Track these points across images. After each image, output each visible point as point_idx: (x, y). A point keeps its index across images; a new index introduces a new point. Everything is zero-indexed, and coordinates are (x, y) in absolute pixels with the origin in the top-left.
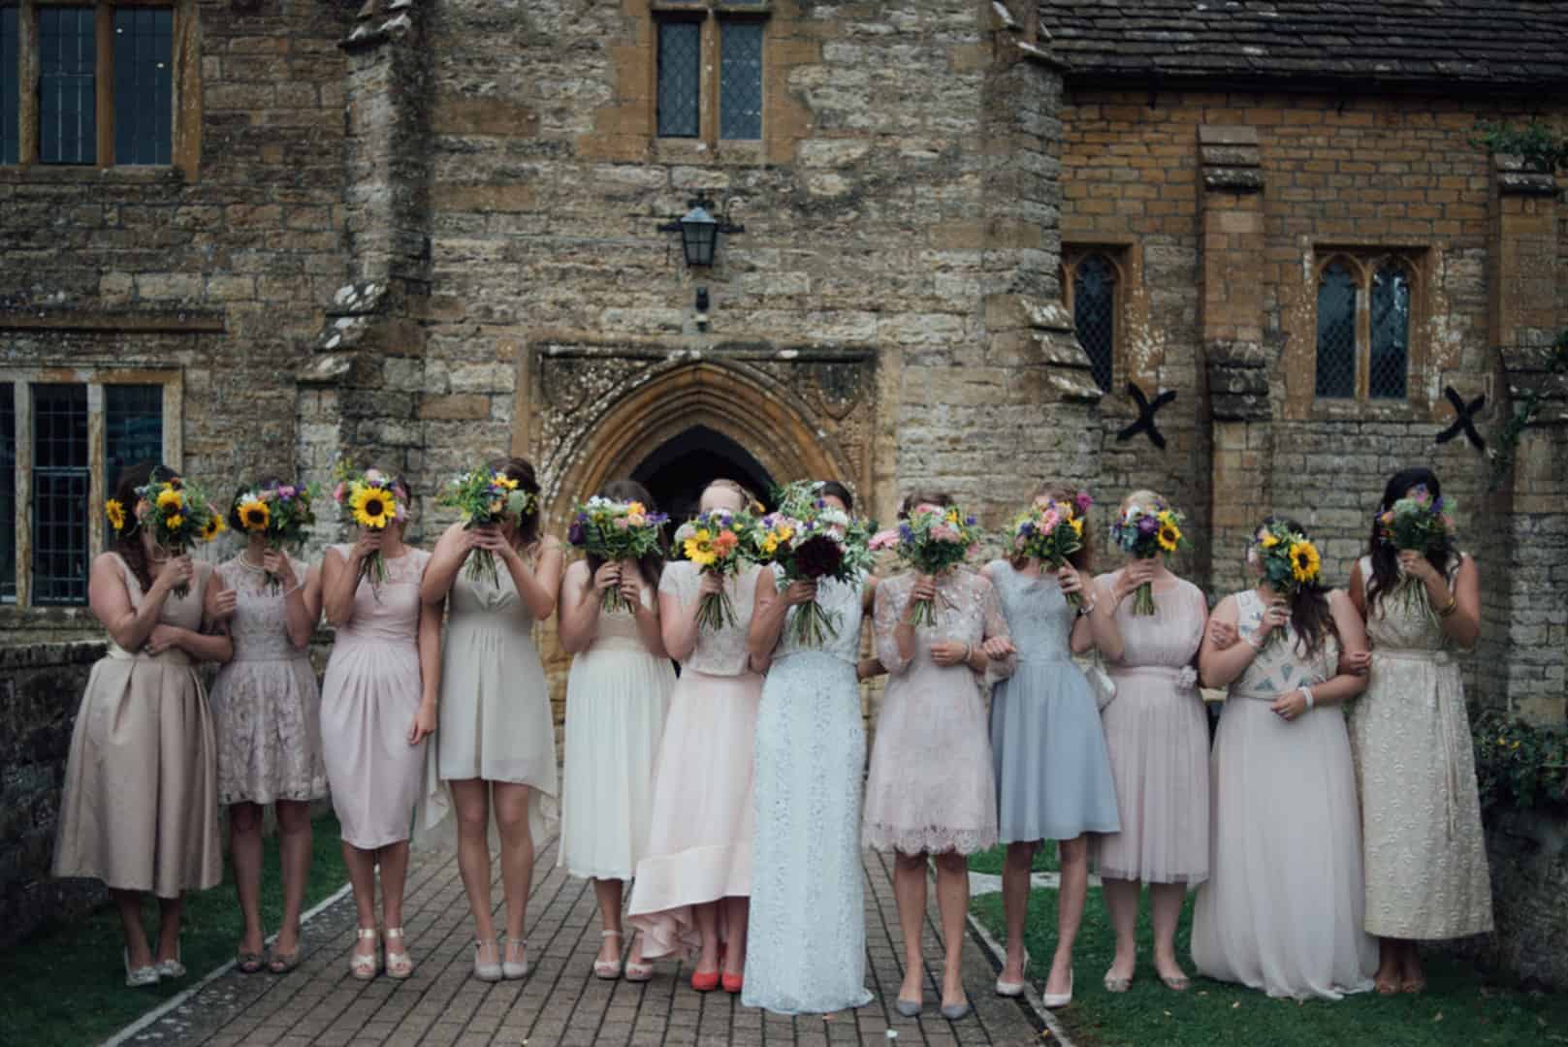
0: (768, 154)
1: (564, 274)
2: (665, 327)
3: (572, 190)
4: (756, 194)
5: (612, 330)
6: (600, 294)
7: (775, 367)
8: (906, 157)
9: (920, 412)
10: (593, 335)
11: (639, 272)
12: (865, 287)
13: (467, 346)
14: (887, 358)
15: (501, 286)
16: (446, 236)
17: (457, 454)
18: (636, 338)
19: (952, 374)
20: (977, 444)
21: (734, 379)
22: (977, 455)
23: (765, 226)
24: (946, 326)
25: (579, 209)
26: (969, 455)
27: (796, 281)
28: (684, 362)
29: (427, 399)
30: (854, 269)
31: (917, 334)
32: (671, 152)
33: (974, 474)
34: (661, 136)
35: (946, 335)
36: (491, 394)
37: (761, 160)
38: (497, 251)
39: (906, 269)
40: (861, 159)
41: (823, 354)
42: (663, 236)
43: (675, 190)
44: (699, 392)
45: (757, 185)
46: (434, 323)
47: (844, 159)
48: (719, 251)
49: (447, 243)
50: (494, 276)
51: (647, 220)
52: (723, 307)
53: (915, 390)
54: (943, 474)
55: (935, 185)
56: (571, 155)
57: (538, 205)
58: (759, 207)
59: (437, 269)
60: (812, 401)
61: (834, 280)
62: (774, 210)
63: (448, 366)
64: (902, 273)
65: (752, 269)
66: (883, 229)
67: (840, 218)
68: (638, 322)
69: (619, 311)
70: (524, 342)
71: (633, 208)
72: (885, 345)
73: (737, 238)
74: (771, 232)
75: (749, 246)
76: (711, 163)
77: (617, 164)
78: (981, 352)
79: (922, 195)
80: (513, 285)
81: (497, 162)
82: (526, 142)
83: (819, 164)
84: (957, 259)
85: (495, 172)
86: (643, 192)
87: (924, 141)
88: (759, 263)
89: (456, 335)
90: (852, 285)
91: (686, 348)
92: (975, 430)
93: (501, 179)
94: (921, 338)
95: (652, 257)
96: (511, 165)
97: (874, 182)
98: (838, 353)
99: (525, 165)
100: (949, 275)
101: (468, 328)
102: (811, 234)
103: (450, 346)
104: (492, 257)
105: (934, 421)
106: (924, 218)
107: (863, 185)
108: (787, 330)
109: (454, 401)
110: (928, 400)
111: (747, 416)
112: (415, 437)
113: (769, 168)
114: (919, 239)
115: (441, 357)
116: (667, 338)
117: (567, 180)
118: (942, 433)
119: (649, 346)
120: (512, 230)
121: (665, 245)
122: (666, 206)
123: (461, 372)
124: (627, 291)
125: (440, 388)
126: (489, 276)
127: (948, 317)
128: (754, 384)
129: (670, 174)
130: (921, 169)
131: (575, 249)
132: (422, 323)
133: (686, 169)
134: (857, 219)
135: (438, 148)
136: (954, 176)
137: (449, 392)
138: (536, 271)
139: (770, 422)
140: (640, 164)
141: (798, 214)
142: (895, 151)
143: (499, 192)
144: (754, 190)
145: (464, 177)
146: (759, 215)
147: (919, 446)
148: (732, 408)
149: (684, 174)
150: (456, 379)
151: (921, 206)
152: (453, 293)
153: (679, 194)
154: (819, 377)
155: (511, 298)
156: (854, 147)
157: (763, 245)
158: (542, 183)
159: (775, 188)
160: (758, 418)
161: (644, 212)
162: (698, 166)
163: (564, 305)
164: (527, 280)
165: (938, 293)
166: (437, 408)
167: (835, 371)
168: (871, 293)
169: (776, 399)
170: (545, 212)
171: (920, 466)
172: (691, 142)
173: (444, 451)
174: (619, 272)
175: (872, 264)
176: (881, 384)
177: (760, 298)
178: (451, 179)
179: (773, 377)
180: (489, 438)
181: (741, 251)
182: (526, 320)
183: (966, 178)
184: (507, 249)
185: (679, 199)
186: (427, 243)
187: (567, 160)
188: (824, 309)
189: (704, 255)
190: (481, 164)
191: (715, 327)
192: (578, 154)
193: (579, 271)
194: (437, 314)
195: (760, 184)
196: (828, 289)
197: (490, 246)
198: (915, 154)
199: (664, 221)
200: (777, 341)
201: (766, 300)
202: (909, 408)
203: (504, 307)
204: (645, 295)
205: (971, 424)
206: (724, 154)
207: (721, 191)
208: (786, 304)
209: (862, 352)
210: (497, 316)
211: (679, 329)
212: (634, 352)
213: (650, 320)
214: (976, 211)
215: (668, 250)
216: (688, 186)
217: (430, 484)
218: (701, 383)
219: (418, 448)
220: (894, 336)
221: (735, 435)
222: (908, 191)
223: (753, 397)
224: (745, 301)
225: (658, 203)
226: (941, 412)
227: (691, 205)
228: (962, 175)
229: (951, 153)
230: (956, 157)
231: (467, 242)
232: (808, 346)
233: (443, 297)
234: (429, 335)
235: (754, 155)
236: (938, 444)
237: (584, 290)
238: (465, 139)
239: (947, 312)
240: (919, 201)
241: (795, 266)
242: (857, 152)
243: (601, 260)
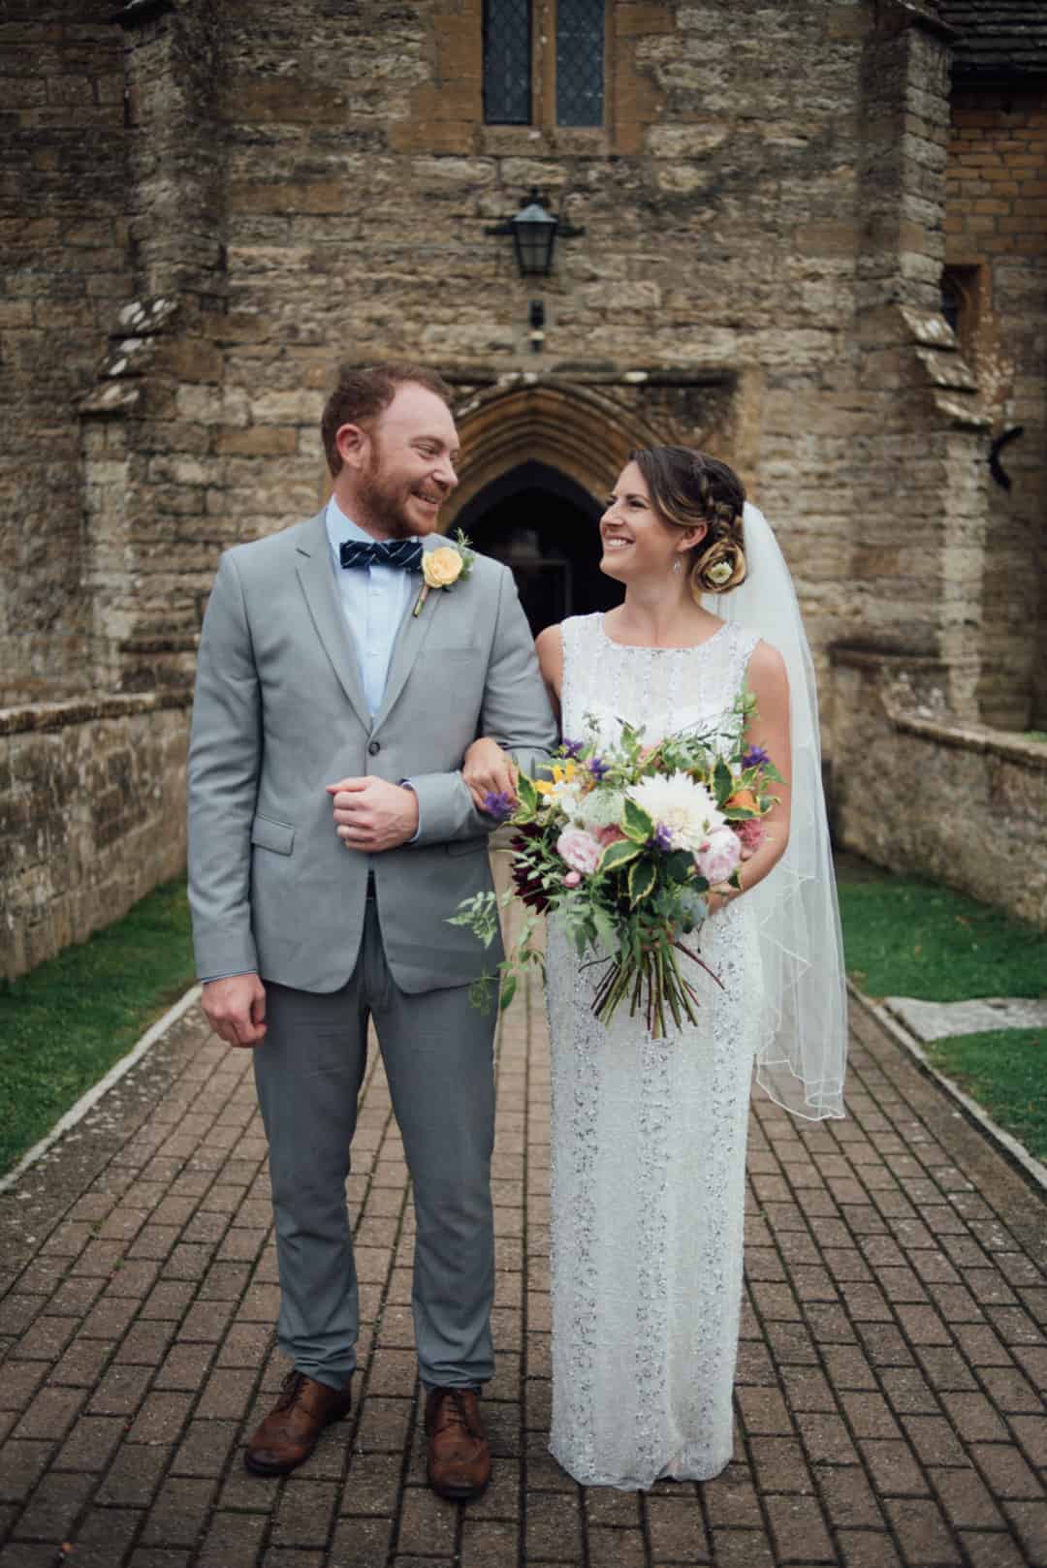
0: (613, 142)
1: (379, 287)
2: (495, 347)
3: (387, 186)
4: (598, 190)
5: (434, 350)
6: (420, 309)
7: (620, 392)
8: (772, 146)
9: (783, 444)
10: (413, 356)
11: (463, 283)
12: (722, 300)
13: (270, 371)
14: (746, 382)
15: (307, 300)
16: (242, 243)
17: (262, 495)
18: (463, 359)
19: (822, 400)
20: (847, 479)
21: (575, 408)
22: (848, 492)
23: (608, 228)
24: (815, 344)
25: (395, 209)
26: (838, 492)
27: (646, 293)
28: (518, 387)
29: (225, 432)
30: (711, 279)
31: (781, 353)
32: (499, 140)
33: (843, 513)
34: (488, 123)
35: (814, 354)
36: (300, 426)
37: (604, 150)
38: (302, 260)
39: (769, 277)
40: (719, 148)
41: (675, 377)
42: (492, 240)
43: (504, 186)
44: (532, 423)
45: (599, 180)
46: (233, 344)
47: (700, 148)
48: (557, 258)
49: (246, 251)
50: (299, 289)
51: (474, 222)
52: (561, 323)
53: (778, 418)
54: (807, 513)
55: (805, 178)
56: (385, 146)
57: (348, 205)
58: (602, 206)
59: (234, 283)
60: (662, 431)
61: (688, 290)
62: (618, 209)
63: (250, 393)
64: (765, 282)
65: (594, 278)
66: (744, 230)
67: (695, 218)
68: (464, 341)
69: (441, 329)
70: (334, 366)
71: (456, 208)
72: (746, 366)
73: (576, 243)
74: (617, 234)
75: (590, 251)
76: (546, 154)
77: (438, 156)
78: (854, 373)
79: (789, 191)
80: (321, 300)
81: (300, 156)
82: (332, 130)
83: (671, 154)
84: (827, 265)
85: (299, 168)
86: (469, 188)
87: (791, 125)
88: (602, 272)
89: (257, 358)
90: (706, 297)
91: (519, 370)
92: (845, 463)
93: (304, 176)
94: (786, 358)
95: (480, 265)
96: (317, 159)
97: (735, 175)
98: (693, 375)
99: (332, 158)
100: (818, 285)
101: (270, 350)
102: (661, 237)
103: (250, 369)
104: (296, 267)
105: (799, 453)
106: (791, 217)
107: (721, 178)
108: (634, 349)
109: (258, 434)
110: (792, 430)
111: (587, 450)
112: (214, 475)
113: (613, 159)
114: (785, 243)
115: (240, 384)
116: (497, 359)
117: (381, 176)
118: (808, 466)
119: (476, 368)
120: (319, 235)
121: (493, 251)
122: (496, 206)
123: (265, 401)
124: (451, 306)
125: (241, 419)
126: (291, 290)
127: (816, 333)
128: (596, 413)
129: (499, 169)
130: (788, 159)
131: (391, 257)
132: (219, 345)
133: (517, 162)
134: (713, 219)
135: (231, 139)
136: (827, 167)
137: (250, 424)
138: (348, 283)
139: (612, 455)
140: (464, 156)
141: (647, 214)
142: (758, 138)
143: (304, 190)
144: (597, 186)
145: (262, 174)
146: (602, 215)
147: (781, 482)
148: (572, 441)
149: (516, 167)
150: (259, 410)
151: (788, 203)
152: (253, 310)
153: (510, 191)
154: (669, 404)
155: (319, 315)
156: (710, 133)
157: (607, 250)
158: (351, 180)
159: (620, 183)
160: (598, 450)
161: (470, 213)
162: (532, 158)
163: (380, 322)
164: (337, 293)
165: (806, 305)
166: (240, 443)
167: (688, 397)
168: (729, 306)
169: (621, 430)
170: (356, 214)
171: (781, 504)
172: (523, 130)
173: (247, 492)
174: (442, 284)
175: (731, 273)
176: (741, 411)
177: (603, 312)
178: (247, 176)
179: (618, 403)
180: (297, 476)
181: (581, 258)
182: (336, 340)
183: (841, 169)
184: (312, 258)
185: (510, 197)
186: (223, 251)
187: (380, 152)
188: (677, 325)
189: (541, 261)
190: (282, 157)
191: (551, 346)
192: (394, 145)
193: (396, 283)
194: (237, 335)
195: (604, 178)
196: (680, 301)
197: (294, 255)
198: (783, 141)
199: (493, 223)
200: (622, 362)
201: (610, 316)
202: (772, 439)
203: (312, 325)
204: (472, 310)
205: (841, 457)
206: (560, 143)
207: (558, 187)
208: (632, 319)
209: (719, 374)
210: (303, 336)
211: (510, 349)
212: (458, 375)
213: (477, 339)
214: (851, 209)
215: (497, 257)
216: (520, 182)
217: (232, 529)
218: (535, 411)
219: (218, 489)
220: (755, 356)
221: (573, 471)
222: (773, 186)
223: (594, 426)
224: (587, 316)
225: (486, 202)
226: (807, 443)
227: (524, 204)
228: (835, 166)
229: (823, 140)
230: (829, 145)
231: (269, 250)
232: (657, 368)
233: (242, 315)
234: (227, 359)
235: (595, 143)
236: (804, 481)
237: (401, 305)
238: (262, 128)
239: (815, 328)
240: (785, 198)
241: (643, 275)
242: (714, 140)
243: (421, 269)
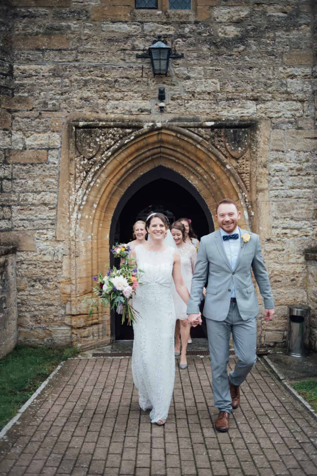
0: (196, 15)
1: (86, 83)
2: (142, 111)
3: (89, 36)
4: (191, 37)
5: (113, 113)
6: (106, 93)
7: (202, 131)
8: (270, 16)
9: (280, 155)
10: (103, 115)
11: (127, 81)
12: (249, 87)
13: (34, 123)
14: (262, 126)
15: (52, 90)
16: (21, 64)
17: (30, 182)
18: (126, 117)
19: (297, 134)
20: (311, 171)
21: (179, 138)
22: (311, 177)
23: (195, 55)
24: (294, 107)
25: (93, 47)
26: (307, 178)
27: (213, 84)
28: (153, 129)
29: (12, 153)
30: (243, 78)
31: (278, 112)
32: (143, 15)
33: (309, 188)
34: (137, 8)
35: (293, 112)
36: (48, 149)
37: (192, 19)
38: (49, 71)
39: (271, 77)
40: (246, 17)
41: (228, 124)
42: (139, 61)
43: (146, 35)
44: (161, 147)
45: (190, 32)
46: (16, 111)
47: (237, 17)
48: (171, 68)
49: (22, 67)
50: (48, 85)
51: (131, 53)
52: (173, 99)
53: (277, 142)
54: (293, 188)
55: (286, 31)
56: (88, 18)
57: (71, 45)
58: (191, 44)
59: (17, 82)
60: (223, 149)
61: (233, 83)
62: (199, 46)
63: (24, 134)
64: (269, 79)
65: (188, 78)
66: (259, 55)
67: (235, 50)
68: (127, 108)
69: (117, 102)
70: (65, 121)
71: (122, 46)
72: (261, 118)
73: (179, 61)
74: (199, 57)
75: (187, 66)
76: (165, 20)
77: (113, 22)
78: (312, 121)
79: (279, 36)
80: (58, 90)
81: (48, 22)
82: (64, 11)
83: (223, 20)
84: (298, 71)
85: (47, 28)
86: (128, 37)
87: (279, 7)
88: (191, 75)
89: (28, 118)
90: (242, 86)
91: (153, 122)
92: (310, 164)
93: (50, 31)
94: (280, 114)
95: (134, 72)
96: (56, 24)
97: (254, 30)
98: (237, 123)
99: (64, 24)
100: (294, 80)
101: (35, 113)
102: (220, 58)
103: (25, 124)
104: (46, 74)
105: (288, 160)
106: (280, 49)
107: (247, 31)
108: (208, 111)
109: (28, 153)
110: (285, 149)
111: (186, 159)
112: (7, 173)
113: (196, 23)
114: (278, 60)
115: (20, 130)
116: (143, 117)
117: (87, 31)
118: (293, 165)
119: (133, 121)
120: (57, 59)
121: (141, 66)
122: (142, 45)
123: (32, 138)
124: (121, 91)
125: (20, 146)
126: (45, 85)
127: (295, 102)
128: (191, 141)
129: (143, 28)
130: (278, 22)
131: (92, 69)
132: (9, 111)
133: (151, 24)
134: (245, 50)
135: (15, 15)
136: (296, 26)
137: (25, 148)
138: (71, 81)
139: (199, 162)
140: (126, 22)
141: (213, 48)
142: (264, 13)
143: (50, 38)
144: (189, 35)
145: (30, 31)
146: (191, 48)
147: (280, 173)
148: (179, 155)
149: (150, 27)
150: (28, 142)
151: (278, 42)
152: (26, 95)
153: (148, 38)
154: (226, 136)
155: (58, 97)
156: (242, 11)
157: (195, 64)
158: (72, 33)
159: (200, 34)
160: (192, 160)
161: (129, 48)
162: (158, 23)
163: (86, 100)
164: (66, 86)
165: (289, 90)
166: (19, 158)
167: (235, 132)
168: (253, 90)
169: (202, 149)
170: (74, 49)
171: (281, 184)
172: (153, 11)
173: (23, 181)
174: (116, 81)
175: (254, 74)
176: (259, 139)
177: (193, 94)
178: (23, 32)
179: (201, 136)
180: (47, 173)
181: (182, 68)
182: (65, 108)
183: (303, 27)
184: (55, 70)
185: (148, 41)
186: (11, 67)
187: (86, 20)
188: (228, 99)
189: (163, 67)
190: (40, 23)
191: (169, 110)
192: (93, 17)
193: (94, 81)
194: (18, 106)
195: (192, 32)
196: (230, 88)
197: (45, 69)
198: (274, 14)
199: (140, 53)
200: (204, 117)
201: (196, 95)
202: (275, 152)
203: (54, 101)
204: (131, 93)
205: (308, 161)
206: (171, 15)
207: (171, 36)
208: (207, 97)
209: (249, 122)
210: (50, 106)
211: (149, 112)
212: (125, 124)
213: (133, 107)
214: (309, 45)
215: (142, 68)
216: (152, 34)
217: (16, 199)
218: (161, 141)
219: (8, 179)
220: (266, 114)
221: (179, 170)
222: (272, 35)
223: (190, 148)
224: (185, 96)
225: (137, 43)
226: (292, 155)
227: (154, 42)
228: (300, 25)
229: (294, 13)
230: (297, 16)
231: (33, 67)
232: (219, 120)
233: (20, 96)
234: (13, 118)
235: (188, 16)
236: (290, 172)
237: (97, 91)
238: (30, 10)
239: (294, 100)
240: (277, 40)
241: (212, 76)
242: (243, 14)
243: (106, 74)
